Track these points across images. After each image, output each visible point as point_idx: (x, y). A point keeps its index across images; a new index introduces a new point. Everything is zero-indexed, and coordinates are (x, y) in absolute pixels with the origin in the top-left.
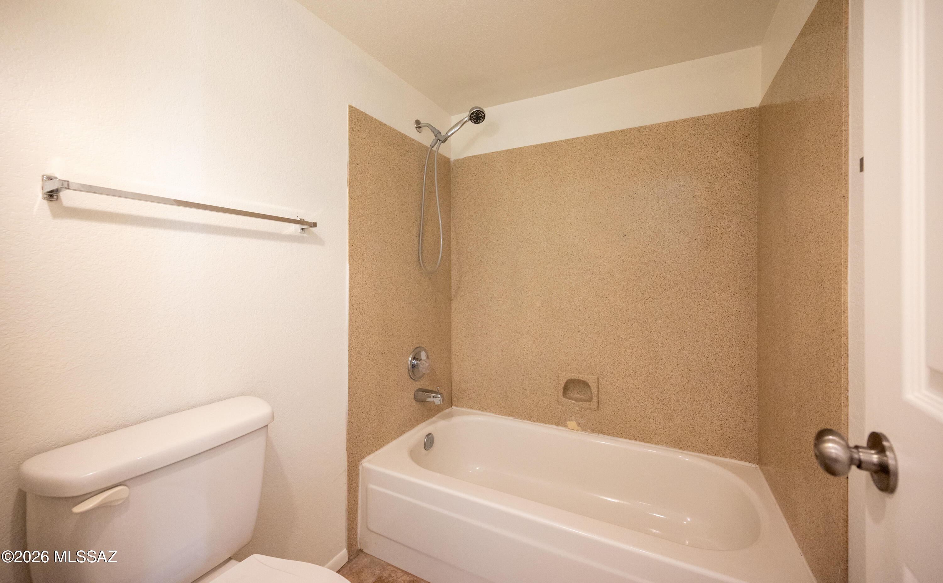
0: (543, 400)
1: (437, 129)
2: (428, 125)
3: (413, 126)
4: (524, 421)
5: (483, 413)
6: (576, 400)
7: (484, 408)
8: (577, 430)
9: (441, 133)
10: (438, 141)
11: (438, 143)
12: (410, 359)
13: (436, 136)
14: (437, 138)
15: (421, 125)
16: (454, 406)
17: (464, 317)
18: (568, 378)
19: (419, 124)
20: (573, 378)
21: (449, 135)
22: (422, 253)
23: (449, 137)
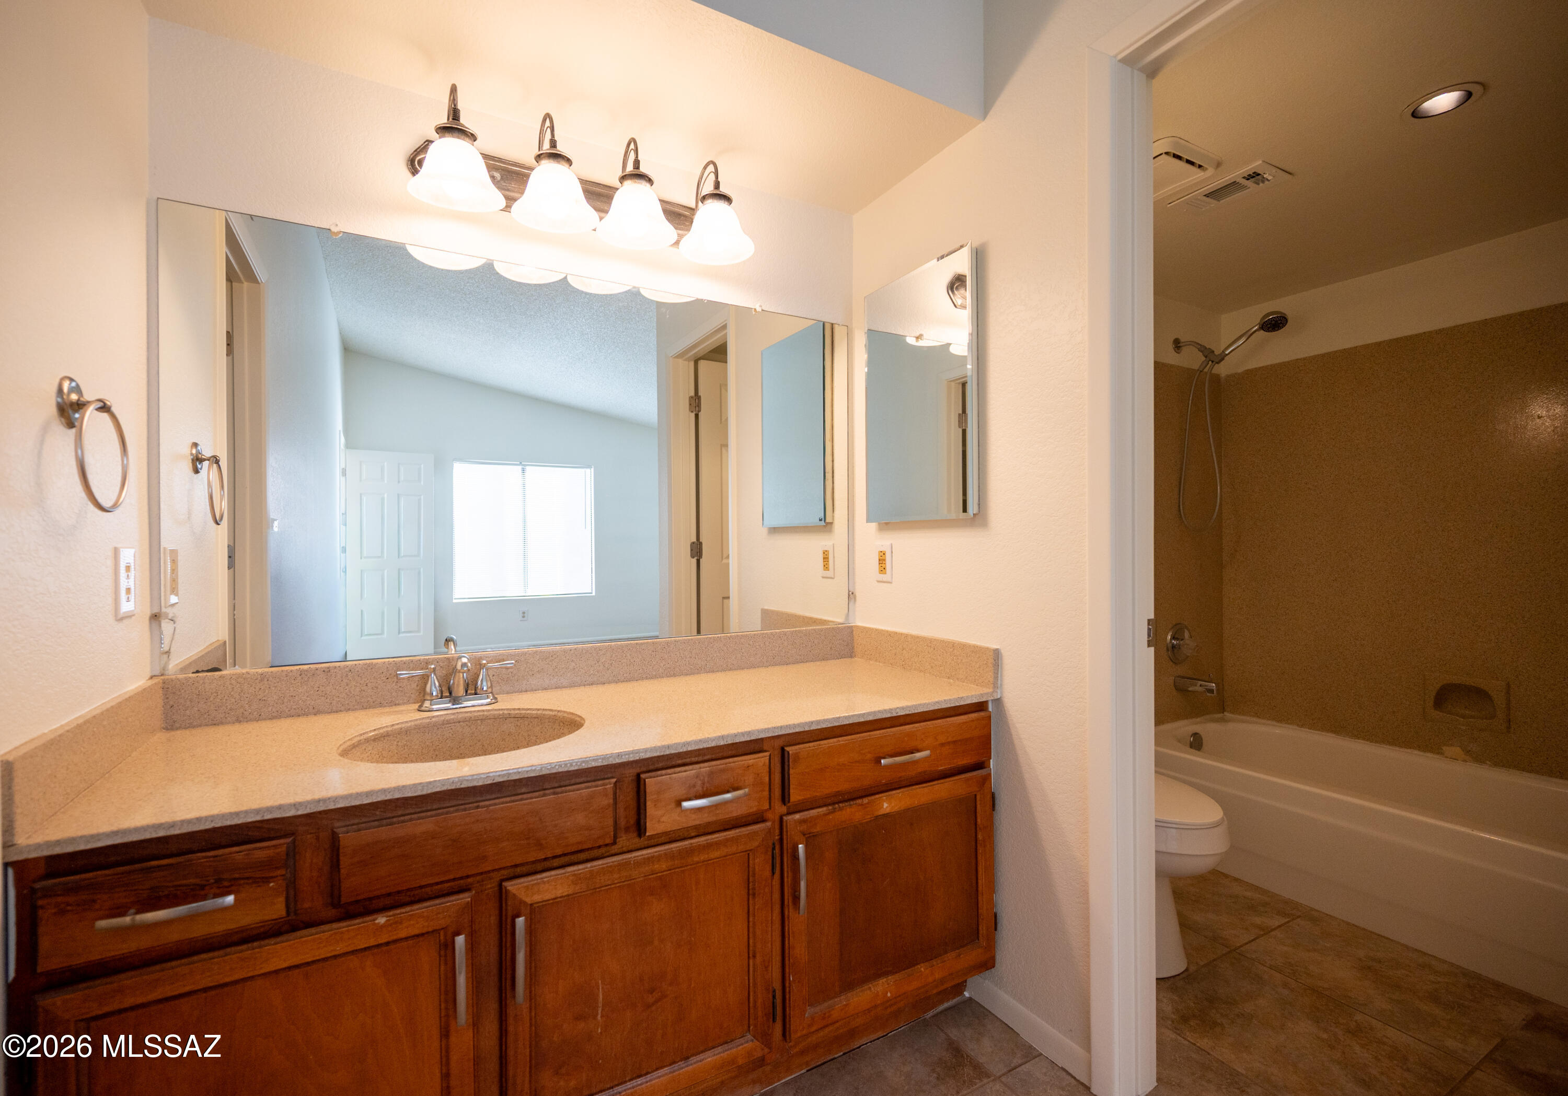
0: (1394, 712)
1: (1207, 347)
2: (1193, 344)
3: (1171, 347)
4: (1356, 740)
5: (1279, 724)
6: (1463, 717)
7: (1280, 717)
8: (1465, 761)
9: (1213, 352)
10: (1210, 362)
11: (1209, 365)
12: (1169, 637)
13: (1206, 357)
14: (1208, 360)
15: (1181, 345)
16: (1228, 712)
17: (1244, 591)
18: (1445, 682)
19: (1179, 343)
20: (1454, 682)
21: (1227, 353)
22: (1183, 504)
23: (1227, 355)
